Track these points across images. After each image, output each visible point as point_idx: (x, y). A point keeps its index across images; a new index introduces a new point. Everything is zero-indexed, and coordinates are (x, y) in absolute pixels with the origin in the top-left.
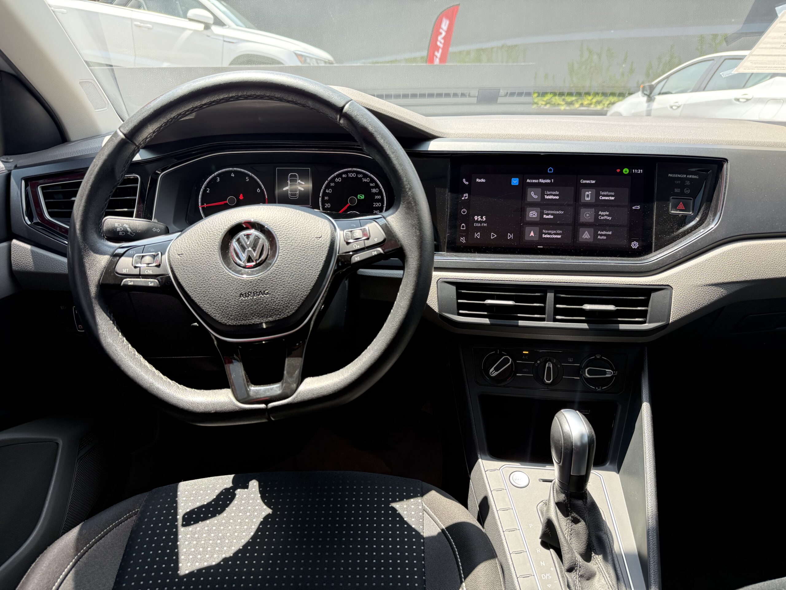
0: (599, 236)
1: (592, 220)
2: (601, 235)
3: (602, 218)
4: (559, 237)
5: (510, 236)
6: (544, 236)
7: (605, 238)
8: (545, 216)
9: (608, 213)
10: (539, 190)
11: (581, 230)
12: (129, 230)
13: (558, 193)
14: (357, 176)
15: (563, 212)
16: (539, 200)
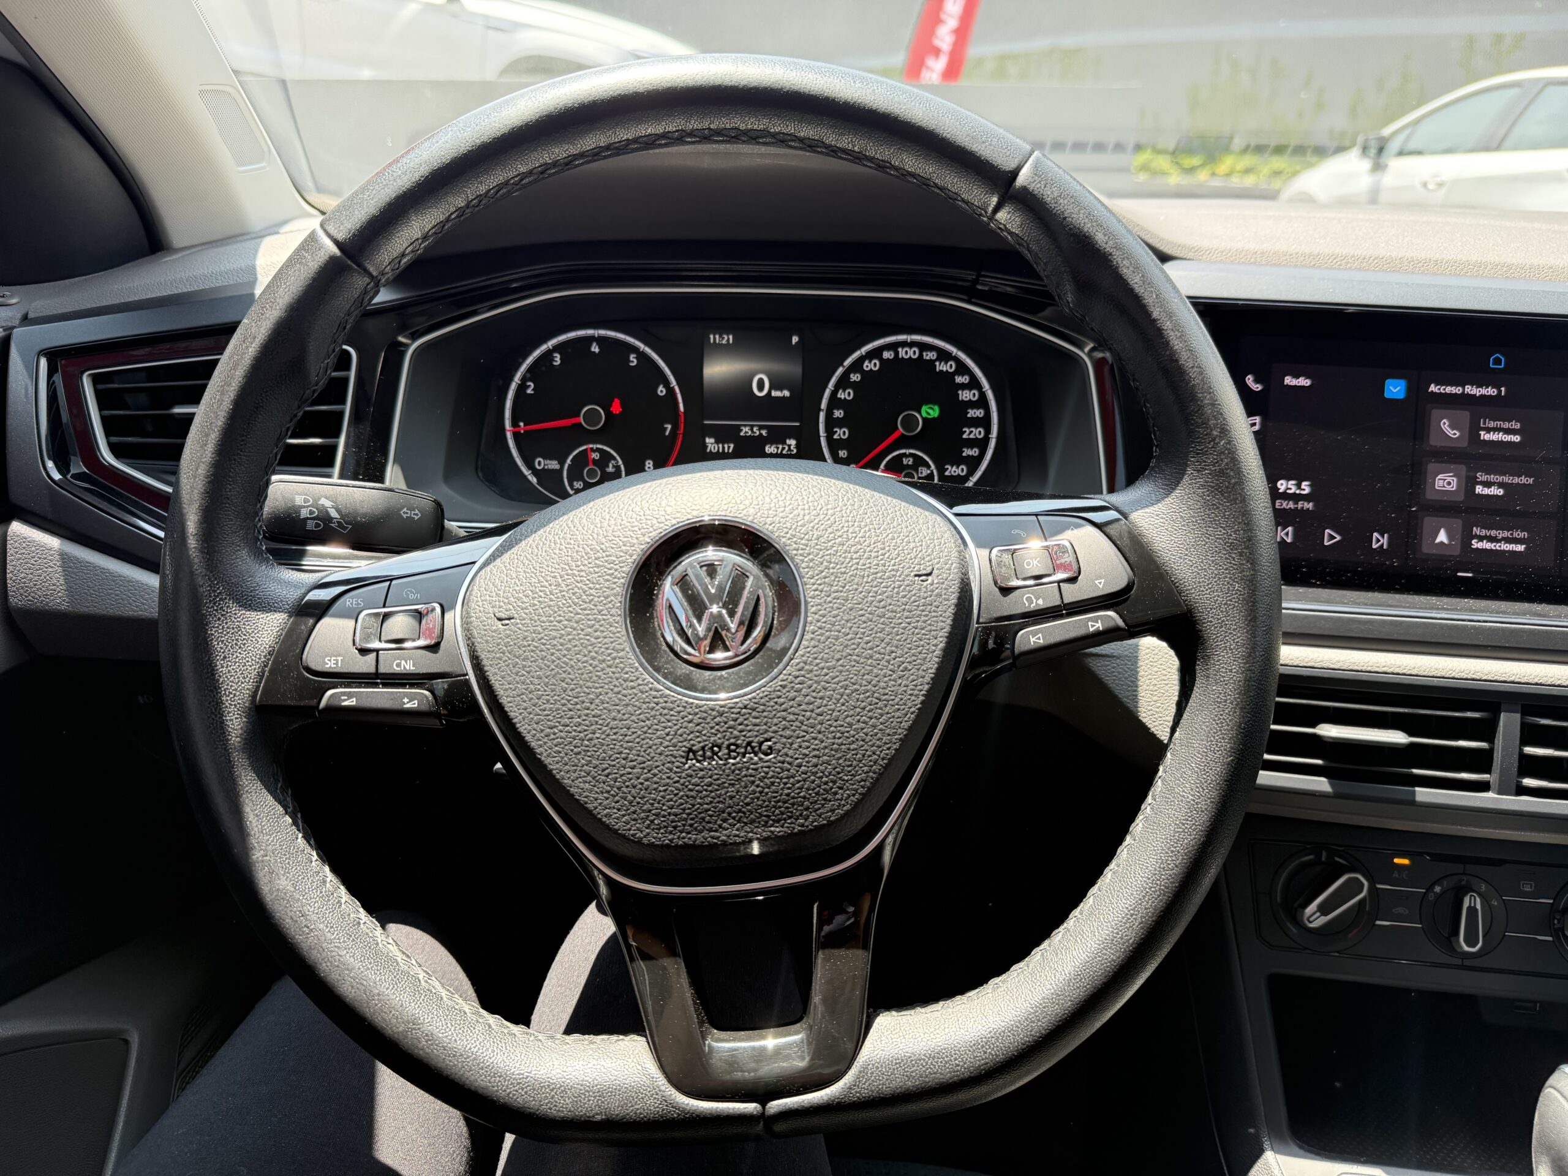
4: (1520, 548)
5: (1378, 541)
6: (1476, 544)
8: (1479, 489)
10: (1465, 416)
12: (334, 514)
13: (1518, 426)
14: (921, 355)
15: (1531, 481)
16: (1464, 444)
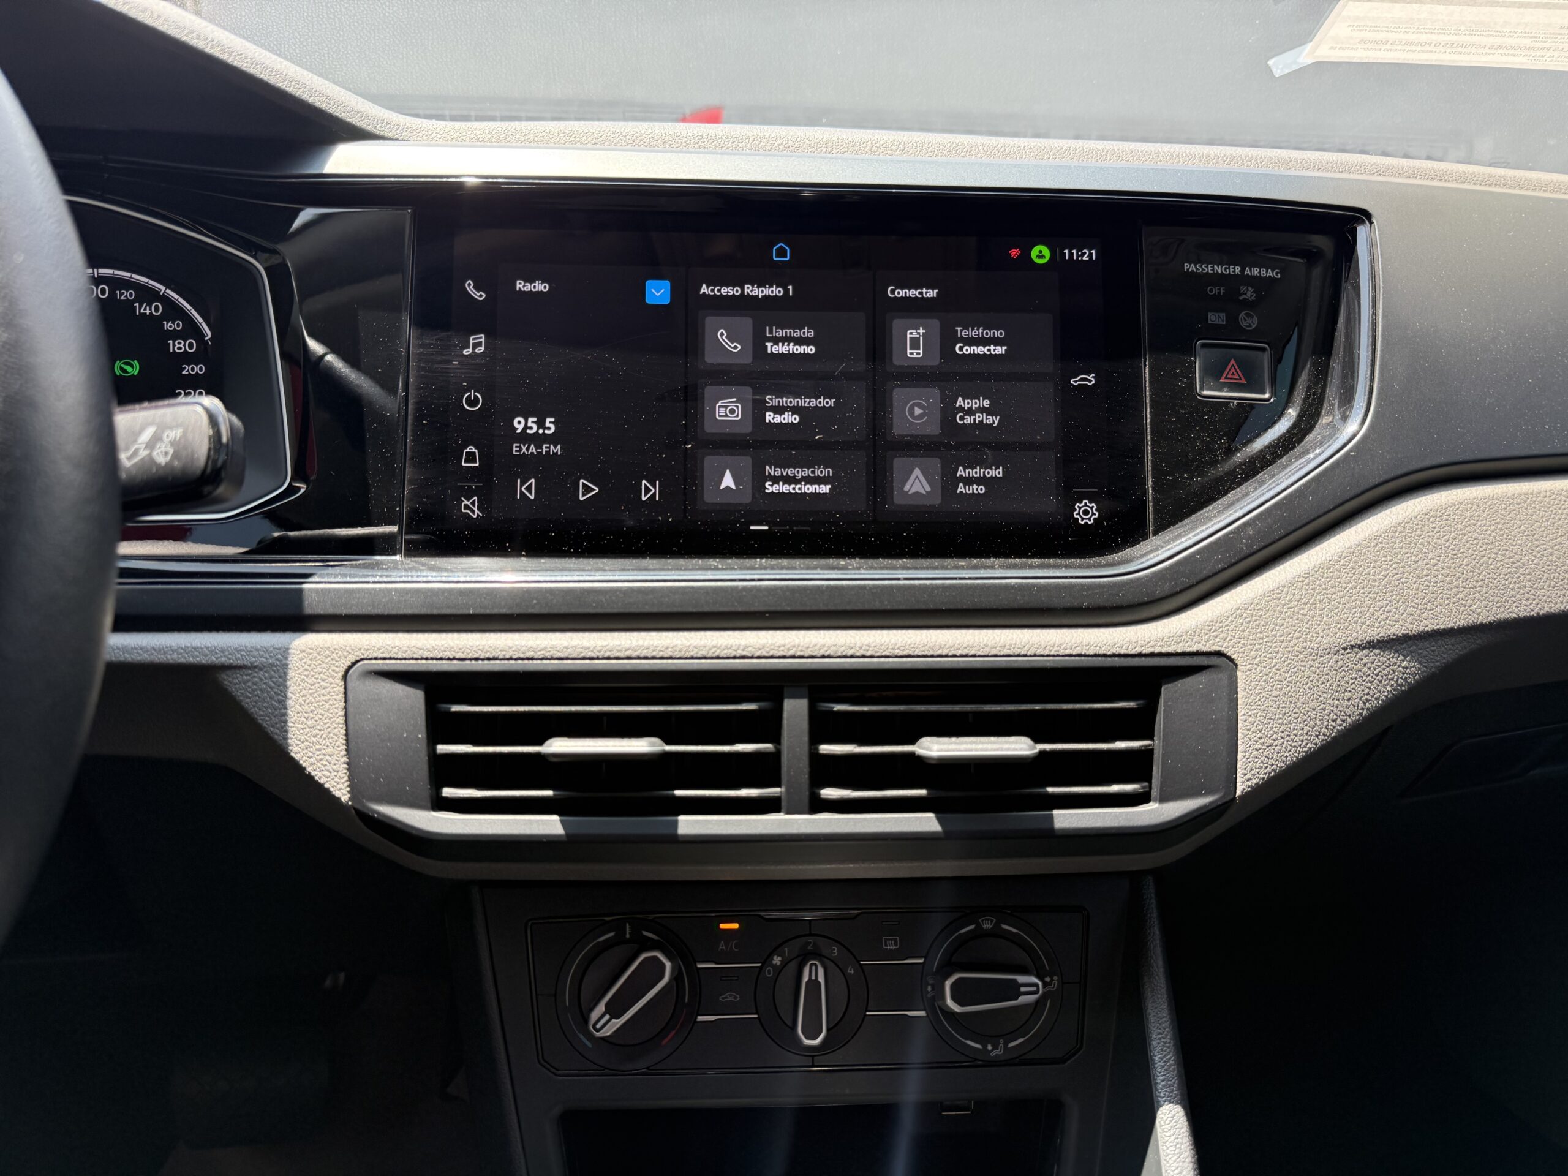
0: (961, 485)
1: (933, 429)
2: (969, 481)
3: (968, 420)
4: (824, 489)
5: (647, 490)
6: (771, 488)
7: (982, 489)
8: (769, 417)
9: (986, 403)
10: (746, 323)
11: (898, 463)
13: (811, 334)
16: (748, 360)
